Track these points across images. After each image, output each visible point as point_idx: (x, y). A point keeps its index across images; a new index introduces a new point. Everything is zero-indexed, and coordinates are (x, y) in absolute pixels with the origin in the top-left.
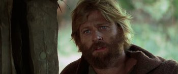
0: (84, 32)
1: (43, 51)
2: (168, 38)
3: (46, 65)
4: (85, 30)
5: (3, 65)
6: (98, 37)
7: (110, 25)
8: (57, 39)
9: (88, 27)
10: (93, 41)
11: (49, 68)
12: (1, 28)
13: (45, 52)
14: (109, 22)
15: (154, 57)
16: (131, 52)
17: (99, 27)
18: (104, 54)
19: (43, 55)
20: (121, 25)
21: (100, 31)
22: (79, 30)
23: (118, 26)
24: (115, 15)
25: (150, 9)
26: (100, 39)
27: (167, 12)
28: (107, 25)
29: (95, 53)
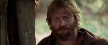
0: (55, 20)
1: (26, 32)
2: (102, 24)
3: (28, 40)
4: (55, 18)
5: (2, 40)
6: (63, 24)
7: (71, 17)
8: (34, 24)
9: (57, 17)
10: (60, 26)
11: (30, 42)
12: (1, 18)
13: (28, 32)
14: (70, 15)
15: (94, 36)
16: (81, 32)
17: (64, 18)
18: (65, 33)
19: (26, 34)
20: (77, 17)
21: (64, 20)
22: (51, 18)
23: (75, 17)
24: (74, 11)
25: (91, 6)
26: (64, 25)
27: (102, 8)
28: (69, 17)
29: (60, 32)
